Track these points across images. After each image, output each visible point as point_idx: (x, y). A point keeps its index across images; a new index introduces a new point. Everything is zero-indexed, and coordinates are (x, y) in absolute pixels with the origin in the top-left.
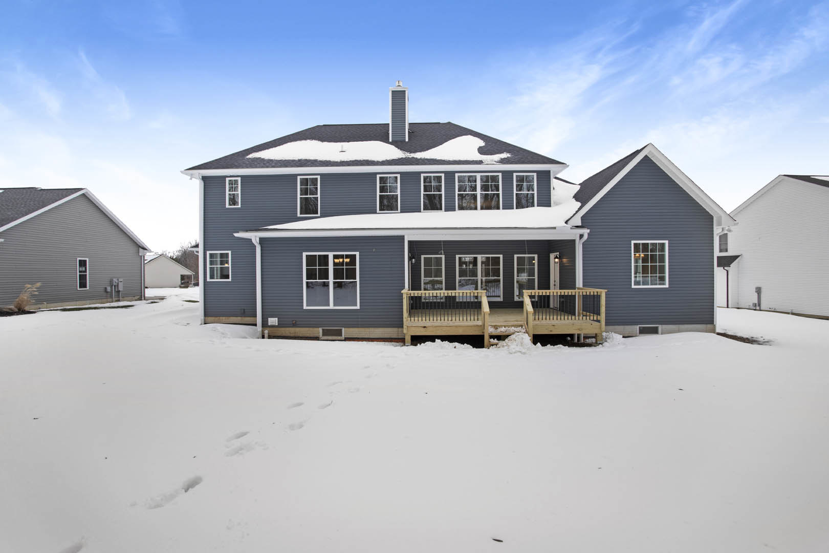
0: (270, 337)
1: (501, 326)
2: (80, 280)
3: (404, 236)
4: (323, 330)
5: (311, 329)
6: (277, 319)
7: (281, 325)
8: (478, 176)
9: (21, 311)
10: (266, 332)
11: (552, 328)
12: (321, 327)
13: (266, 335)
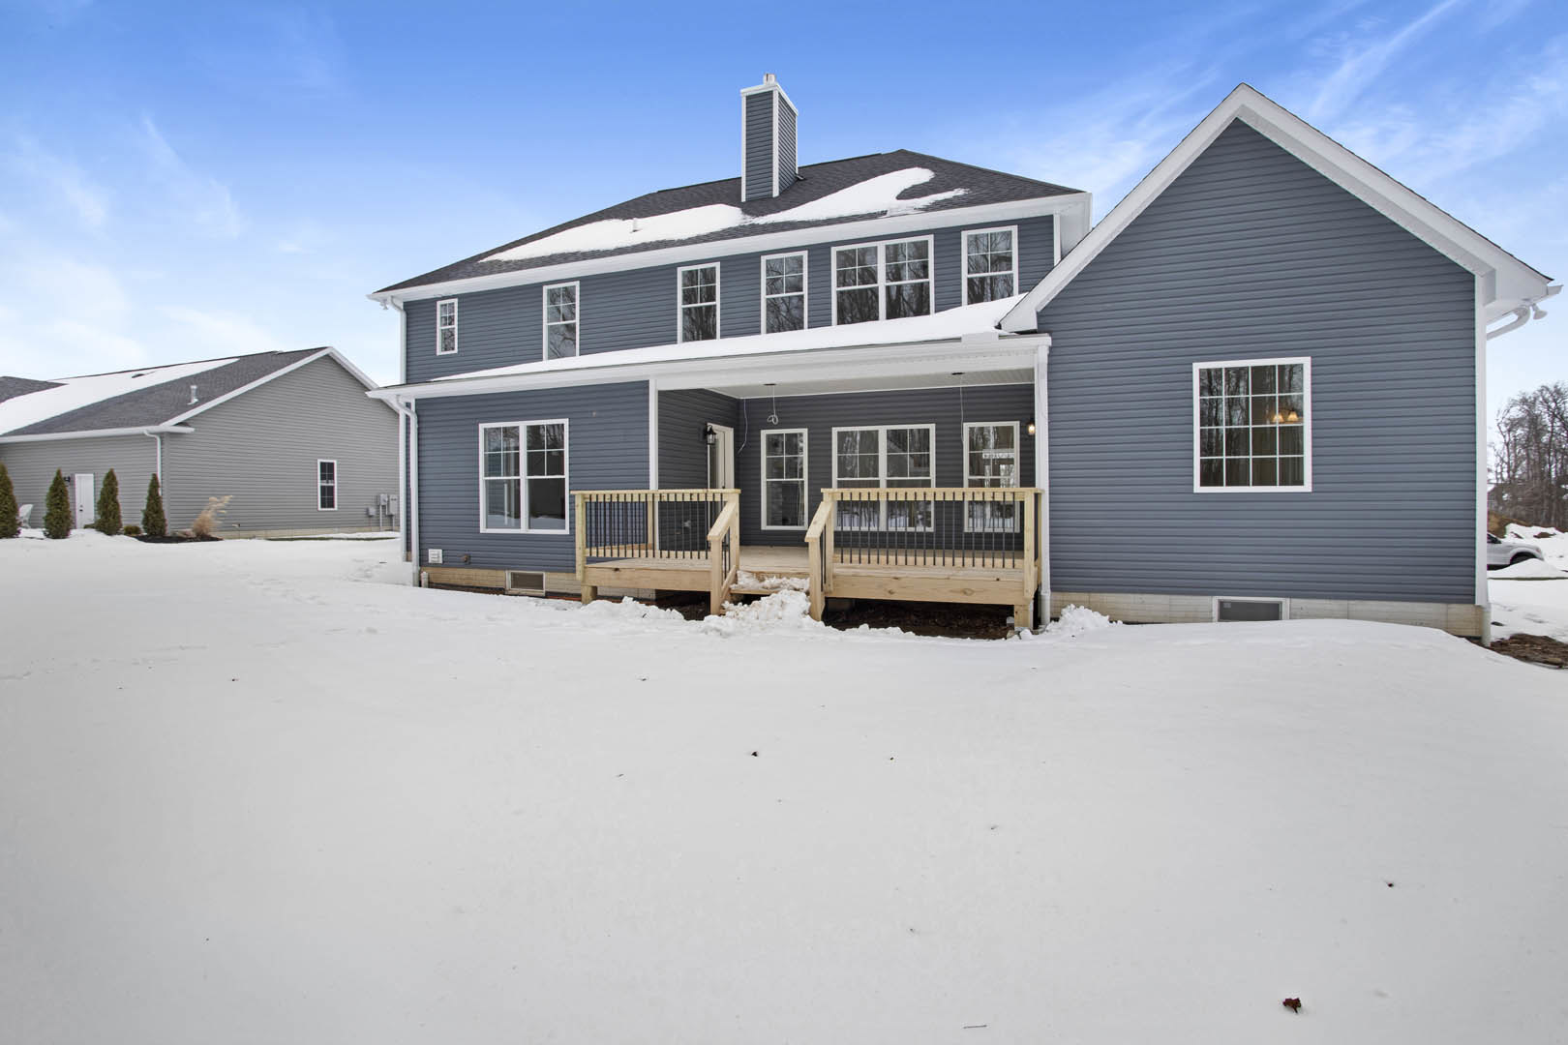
0: (431, 585)
1: (770, 575)
2: (322, 495)
3: (648, 381)
4: (513, 575)
5: (493, 573)
6: (441, 551)
7: (447, 563)
8: (881, 246)
9: (203, 537)
10: (424, 574)
11: (893, 586)
12: (509, 569)
13: (424, 581)
